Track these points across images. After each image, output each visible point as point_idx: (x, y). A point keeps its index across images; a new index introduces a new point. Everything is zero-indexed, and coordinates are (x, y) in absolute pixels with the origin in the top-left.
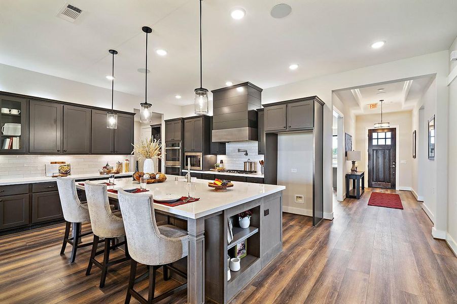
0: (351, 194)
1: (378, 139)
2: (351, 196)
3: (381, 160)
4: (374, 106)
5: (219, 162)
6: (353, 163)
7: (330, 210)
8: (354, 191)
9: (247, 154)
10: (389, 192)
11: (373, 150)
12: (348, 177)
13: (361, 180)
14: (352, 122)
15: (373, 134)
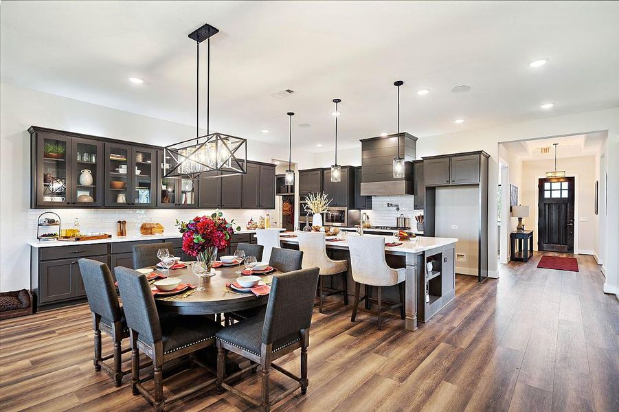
0: (517, 256)
1: (551, 190)
2: (517, 259)
3: (554, 217)
4: (546, 150)
5: (364, 217)
6: (520, 219)
7: (495, 269)
8: (520, 254)
9: (398, 209)
10: (565, 256)
11: (545, 204)
12: (513, 237)
13: (529, 240)
14: (518, 170)
15: (546, 184)
